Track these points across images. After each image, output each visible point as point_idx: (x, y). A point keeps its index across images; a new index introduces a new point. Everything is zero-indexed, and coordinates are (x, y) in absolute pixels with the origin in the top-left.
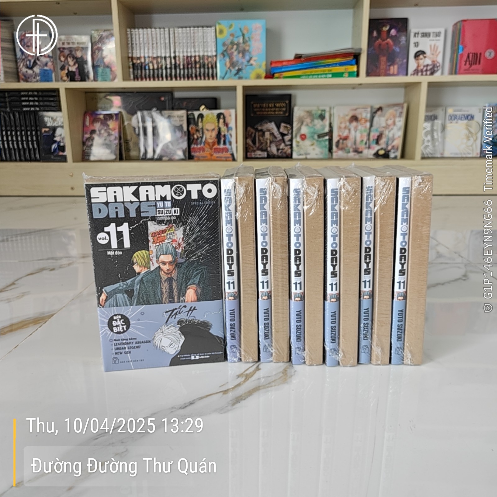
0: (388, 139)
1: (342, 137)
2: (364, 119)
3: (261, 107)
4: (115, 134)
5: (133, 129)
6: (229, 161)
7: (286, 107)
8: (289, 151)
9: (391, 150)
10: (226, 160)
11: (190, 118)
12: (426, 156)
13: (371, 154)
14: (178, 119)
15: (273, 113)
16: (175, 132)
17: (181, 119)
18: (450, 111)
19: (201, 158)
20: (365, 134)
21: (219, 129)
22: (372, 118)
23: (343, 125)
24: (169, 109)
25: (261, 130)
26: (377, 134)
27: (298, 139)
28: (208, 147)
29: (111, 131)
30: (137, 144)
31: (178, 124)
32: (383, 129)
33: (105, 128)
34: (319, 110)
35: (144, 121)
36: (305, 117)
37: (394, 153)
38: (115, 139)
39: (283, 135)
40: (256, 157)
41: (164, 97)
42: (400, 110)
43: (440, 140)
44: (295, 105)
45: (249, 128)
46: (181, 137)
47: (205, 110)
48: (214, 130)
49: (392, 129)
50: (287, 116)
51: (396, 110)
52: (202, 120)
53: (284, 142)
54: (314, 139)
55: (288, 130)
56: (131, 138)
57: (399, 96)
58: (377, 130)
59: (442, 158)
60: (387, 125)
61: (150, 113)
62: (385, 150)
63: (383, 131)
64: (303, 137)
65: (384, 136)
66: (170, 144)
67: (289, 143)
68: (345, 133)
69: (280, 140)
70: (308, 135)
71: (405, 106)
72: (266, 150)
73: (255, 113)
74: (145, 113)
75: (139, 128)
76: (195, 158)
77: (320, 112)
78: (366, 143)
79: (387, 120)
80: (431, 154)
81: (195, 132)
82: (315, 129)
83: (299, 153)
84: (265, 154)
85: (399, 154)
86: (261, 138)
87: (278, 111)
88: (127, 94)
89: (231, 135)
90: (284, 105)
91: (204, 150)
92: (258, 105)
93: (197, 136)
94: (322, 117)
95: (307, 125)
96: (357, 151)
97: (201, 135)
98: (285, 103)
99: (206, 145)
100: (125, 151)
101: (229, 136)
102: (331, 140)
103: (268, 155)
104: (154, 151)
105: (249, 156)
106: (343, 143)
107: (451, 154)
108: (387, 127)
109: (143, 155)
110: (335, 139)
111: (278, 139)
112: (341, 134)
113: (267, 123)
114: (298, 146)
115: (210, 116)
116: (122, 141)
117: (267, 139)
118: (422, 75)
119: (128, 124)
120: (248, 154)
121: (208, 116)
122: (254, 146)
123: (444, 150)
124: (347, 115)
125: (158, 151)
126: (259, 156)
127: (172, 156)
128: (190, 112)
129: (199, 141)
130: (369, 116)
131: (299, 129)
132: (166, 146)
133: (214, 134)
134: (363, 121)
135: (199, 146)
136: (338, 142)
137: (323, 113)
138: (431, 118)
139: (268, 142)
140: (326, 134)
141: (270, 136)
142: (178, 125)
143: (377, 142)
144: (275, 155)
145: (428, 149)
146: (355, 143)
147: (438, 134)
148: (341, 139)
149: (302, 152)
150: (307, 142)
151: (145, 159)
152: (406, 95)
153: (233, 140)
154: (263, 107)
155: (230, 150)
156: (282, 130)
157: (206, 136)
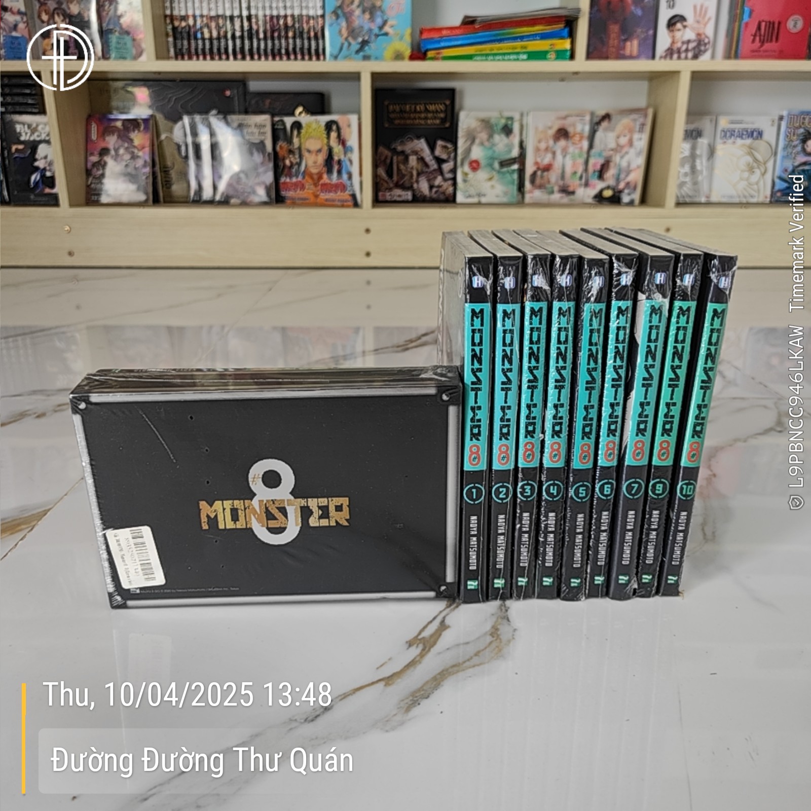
0: (620, 170)
1: (541, 167)
2: (579, 134)
3: (401, 111)
4: (144, 155)
5: (176, 147)
6: (348, 206)
7: (446, 111)
8: (451, 189)
9: (624, 189)
10: (343, 206)
11: (277, 129)
12: (681, 200)
13: (589, 196)
14: (256, 131)
15: (423, 122)
16: (251, 154)
17: (262, 131)
18: (723, 123)
19: (297, 202)
20: (581, 161)
21: (330, 151)
22: (593, 133)
23: (543, 146)
24: (240, 113)
25: (403, 152)
26: (601, 161)
27: (467, 168)
28: (310, 181)
29: (136, 151)
30: (184, 175)
31: (256, 139)
32: (611, 152)
33: (126, 145)
34: (502, 117)
35: (195, 134)
36: (479, 129)
37: (629, 194)
38: (145, 166)
39: (440, 161)
40: (393, 199)
41: (230, 90)
42: (641, 120)
43: (705, 173)
44: (461, 109)
45: (381, 149)
46: (262, 163)
47: (303, 115)
48: (320, 151)
49: (627, 153)
50: (447, 128)
51: (635, 120)
52: (299, 133)
53: (442, 173)
54: (493, 169)
55: (449, 154)
56: (173, 164)
57: (638, 96)
58: (600, 155)
59: (708, 204)
60: (618, 145)
61: (207, 119)
62: (613, 189)
63: (611, 157)
64: (474, 165)
65: (612, 164)
66: (242, 176)
67: (450, 176)
68: (547, 160)
69: (435, 170)
70: (483, 162)
71: (650, 112)
72: (410, 188)
73: (391, 121)
74: (198, 118)
75: (187, 146)
76: (288, 201)
77: (503, 121)
78: (581, 178)
79: (618, 137)
80: (690, 197)
81: (286, 155)
82: (494, 152)
83: (467, 194)
84: (409, 195)
85: (637, 196)
86: (402, 167)
87: (432, 119)
88: (163, 83)
89: (351, 161)
90: (442, 107)
91: (303, 187)
92: (397, 108)
93: (291, 163)
94: (507, 130)
95: (482, 144)
96: (566, 191)
97: (298, 160)
98: (445, 104)
99: (306, 177)
100: (163, 187)
101: (348, 163)
102: (521, 172)
103: (414, 196)
104: (215, 188)
105: (381, 198)
106: (542, 177)
107: (724, 197)
108: (618, 148)
109: (195, 194)
110: (530, 169)
111: (432, 168)
112: (539, 160)
113: (412, 140)
114: (465, 181)
115: (314, 126)
116: (157, 168)
117: (412, 168)
118: (679, 58)
119: (167, 137)
120: (380, 194)
121: (309, 125)
122: (388, 181)
123: (710, 190)
124: (550, 128)
125: (222, 186)
126: (398, 199)
127: (247, 196)
128: (277, 119)
129: (294, 170)
130: (587, 128)
131: (468, 151)
132: (236, 178)
133: (321, 158)
134: (577, 138)
135: (294, 180)
136: (534, 175)
137: (510, 122)
138: (693, 135)
139: (415, 173)
140: (513, 161)
141: (418, 163)
142: (257, 141)
143: (601, 176)
144: (425, 197)
145: (685, 189)
146: (563, 177)
147: (702, 163)
148: (538, 169)
149: (472, 191)
150: (482, 175)
151: (198, 201)
152: (650, 93)
153: (355, 170)
154: (405, 112)
155: (349, 189)
156: (438, 152)
157: (306, 162)
